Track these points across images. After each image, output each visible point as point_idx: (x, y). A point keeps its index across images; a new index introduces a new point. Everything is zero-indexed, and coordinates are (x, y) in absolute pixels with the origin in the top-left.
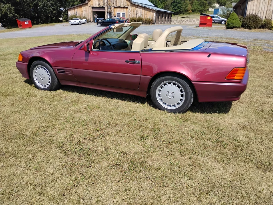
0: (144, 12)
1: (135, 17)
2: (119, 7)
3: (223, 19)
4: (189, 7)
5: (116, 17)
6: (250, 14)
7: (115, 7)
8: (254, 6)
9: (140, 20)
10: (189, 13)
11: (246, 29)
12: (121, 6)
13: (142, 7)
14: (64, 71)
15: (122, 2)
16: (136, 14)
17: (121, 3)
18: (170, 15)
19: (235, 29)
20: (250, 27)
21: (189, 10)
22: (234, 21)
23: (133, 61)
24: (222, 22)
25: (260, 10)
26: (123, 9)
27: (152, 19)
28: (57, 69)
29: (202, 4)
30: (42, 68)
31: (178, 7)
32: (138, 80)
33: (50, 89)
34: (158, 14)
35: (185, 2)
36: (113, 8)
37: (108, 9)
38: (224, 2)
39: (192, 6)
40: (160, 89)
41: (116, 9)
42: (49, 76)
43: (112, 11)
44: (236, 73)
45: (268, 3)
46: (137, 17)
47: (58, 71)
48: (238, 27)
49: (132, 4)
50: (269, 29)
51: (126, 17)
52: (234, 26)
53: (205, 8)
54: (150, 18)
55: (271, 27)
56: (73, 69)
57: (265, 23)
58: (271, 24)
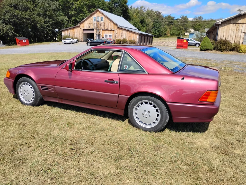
0: (128, 35)
1: (120, 38)
2: (107, 30)
3: (197, 42)
4: (168, 31)
5: (103, 38)
6: (220, 38)
7: (103, 30)
8: (224, 32)
9: (125, 41)
10: (168, 37)
11: (217, 52)
12: (108, 29)
13: (127, 30)
14: (48, 88)
15: (110, 25)
16: (122, 36)
17: (108, 26)
18: (151, 38)
19: (208, 51)
20: (221, 50)
21: (168, 34)
22: (207, 45)
23: (112, 81)
24: (197, 45)
25: (230, 36)
26: (110, 31)
27: (135, 40)
28: (41, 86)
29: (179, 29)
30: (27, 84)
31: (158, 31)
32: (116, 99)
33: (34, 105)
34: (140, 37)
35: (164, 27)
36: (101, 31)
37: (97, 31)
38: (198, 28)
39: (170, 30)
40: (137, 108)
41: (104, 31)
42: (33, 92)
43: (101, 33)
44: (208, 96)
45: (236, 30)
46: (123, 38)
47: (42, 88)
48: (210, 50)
49: (118, 27)
50: (238, 52)
51: (113, 38)
52: (207, 48)
53: (181, 32)
54: (134, 40)
55: (240, 50)
56: (55, 86)
57: (234, 47)
58: (240, 47)
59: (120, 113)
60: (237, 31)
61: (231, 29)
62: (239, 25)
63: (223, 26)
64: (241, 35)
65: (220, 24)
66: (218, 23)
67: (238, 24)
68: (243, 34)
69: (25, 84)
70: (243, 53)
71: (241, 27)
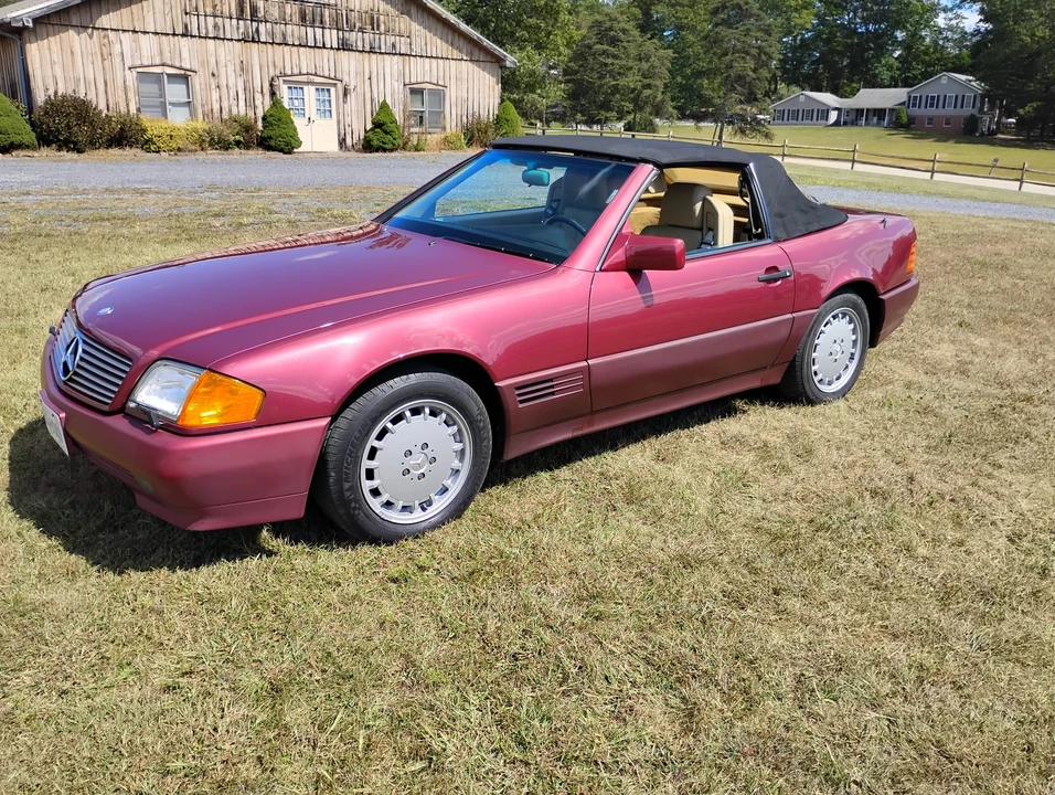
6: (56, 93)
8: (52, 63)
11: (61, 153)
14: (552, 387)
19: (21, 153)
20: (75, 143)
23: (775, 274)
25: (82, 80)
45: (102, 55)
48: (28, 147)
50: (143, 148)
52: (13, 139)
55: (147, 142)
56: (590, 362)
57: (121, 129)
58: (144, 131)
59: (774, 377)
60: (103, 60)
61: (77, 51)
62: (106, 36)
63: (42, 39)
64: (125, 76)
65: (31, 25)
66: (18, 21)
67: (102, 33)
68: (131, 77)
69: (408, 414)
70: (162, 153)
71: (118, 46)
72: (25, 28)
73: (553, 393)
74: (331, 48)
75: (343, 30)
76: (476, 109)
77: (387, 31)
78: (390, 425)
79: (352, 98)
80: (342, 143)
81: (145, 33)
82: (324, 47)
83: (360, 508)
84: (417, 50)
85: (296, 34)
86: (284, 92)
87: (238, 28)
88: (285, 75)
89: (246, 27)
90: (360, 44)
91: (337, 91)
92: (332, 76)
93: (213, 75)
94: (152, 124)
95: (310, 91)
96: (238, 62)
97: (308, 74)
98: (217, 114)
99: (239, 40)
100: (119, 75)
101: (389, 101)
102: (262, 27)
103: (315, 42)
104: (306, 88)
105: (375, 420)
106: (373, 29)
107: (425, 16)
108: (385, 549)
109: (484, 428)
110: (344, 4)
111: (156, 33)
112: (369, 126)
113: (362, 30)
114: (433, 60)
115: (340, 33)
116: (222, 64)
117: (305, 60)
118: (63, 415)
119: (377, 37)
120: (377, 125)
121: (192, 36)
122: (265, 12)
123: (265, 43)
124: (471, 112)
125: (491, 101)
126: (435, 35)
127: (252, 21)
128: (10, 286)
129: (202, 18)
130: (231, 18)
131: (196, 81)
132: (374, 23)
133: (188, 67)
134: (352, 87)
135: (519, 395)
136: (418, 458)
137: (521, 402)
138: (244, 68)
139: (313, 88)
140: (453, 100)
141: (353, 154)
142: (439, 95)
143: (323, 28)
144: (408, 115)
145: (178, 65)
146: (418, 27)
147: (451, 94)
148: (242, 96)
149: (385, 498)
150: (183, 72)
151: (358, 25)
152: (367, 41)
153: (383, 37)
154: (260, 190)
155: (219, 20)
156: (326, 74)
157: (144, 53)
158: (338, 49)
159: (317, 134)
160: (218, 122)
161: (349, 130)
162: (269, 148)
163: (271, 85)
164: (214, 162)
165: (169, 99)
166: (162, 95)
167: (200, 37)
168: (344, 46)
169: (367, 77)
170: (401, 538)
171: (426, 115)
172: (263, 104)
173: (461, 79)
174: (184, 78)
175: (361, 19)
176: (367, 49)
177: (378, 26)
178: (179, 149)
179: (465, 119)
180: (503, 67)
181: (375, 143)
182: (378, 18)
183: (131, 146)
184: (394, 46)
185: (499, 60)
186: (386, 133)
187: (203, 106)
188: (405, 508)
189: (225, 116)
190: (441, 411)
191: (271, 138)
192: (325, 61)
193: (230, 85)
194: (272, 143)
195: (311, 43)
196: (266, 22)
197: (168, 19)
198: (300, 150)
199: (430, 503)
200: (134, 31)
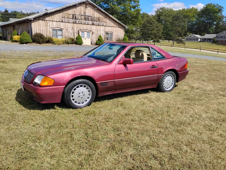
6: (37, 33)
8: (36, 27)
11: (37, 44)
19: (29, 44)
20: (40, 42)
22: (26, 38)
23: (154, 67)
25: (42, 30)
28: (101, 83)
48: (30, 43)
50: (52, 44)
52: (28, 41)
55: (53, 42)
56: (115, 80)
57: (48, 40)
58: (53, 40)
59: (155, 86)
60: (46, 26)
61: (41, 24)
63: (35, 22)
65: (33, 20)
66: (30, 19)
67: (46, 21)
68: (51, 30)
69: (80, 86)
70: (56, 45)
71: (49, 24)
72: (32, 20)
73: (107, 85)
74: (90, 25)
75: (93, 21)
76: (119, 37)
77: (102, 21)
78: (76, 88)
79: (94, 34)
80: (92, 43)
81: (54, 21)
82: (89, 24)
83: (70, 102)
84: (107, 25)
85: (84, 22)
86: (80, 33)
87: (72, 21)
88: (81, 30)
89: (74, 21)
90: (96, 24)
91: (91, 33)
92: (90, 30)
93: (67, 30)
94: (54, 39)
95: (86, 33)
96: (72, 27)
97: (85, 30)
98: (67, 37)
99: (72, 23)
100: (49, 29)
101: (101, 35)
102: (77, 20)
103: (87, 23)
104: (85, 32)
105: (73, 87)
106: (99, 21)
107: (110, 19)
108: (74, 110)
109: (94, 90)
110: (93, 16)
111: (56, 21)
112: (97, 40)
113: (97, 21)
114: (111, 27)
115: (92, 22)
116: (69, 28)
117: (85, 27)
118: (23, 84)
119: (100, 22)
120: (99, 40)
121: (63, 22)
122: (78, 18)
123: (77, 24)
124: (118, 37)
125: (122, 35)
126: (111, 22)
127: (75, 19)
128: (22, 67)
129: (65, 19)
130: (71, 19)
131: (64, 31)
132: (99, 20)
133: (62, 28)
134: (94, 32)
135: (101, 85)
136: (81, 94)
137: (101, 86)
138: (73, 28)
139: (86, 32)
140: (115, 35)
141: (94, 45)
142: (112, 34)
143: (89, 21)
144: (105, 38)
145: (60, 28)
146: (108, 20)
147: (114, 34)
148: (72, 34)
149: (75, 101)
150: (61, 29)
151: (96, 20)
152: (98, 23)
153: (101, 22)
154: (73, 52)
155: (69, 19)
156: (89, 30)
157: (54, 25)
158: (92, 25)
159: (87, 41)
160: (67, 39)
161: (93, 41)
162: (77, 44)
163: (78, 32)
164: (65, 46)
165: (58, 34)
166: (57, 33)
167: (65, 22)
168: (93, 24)
169: (97, 30)
170: (78, 108)
171: (109, 38)
172: (76, 35)
173: (116, 31)
174: (61, 30)
175: (96, 19)
176: (98, 25)
177: (100, 20)
178: (59, 44)
179: (117, 39)
180: (125, 29)
181: (98, 43)
182: (100, 19)
183: (50, 43)
184: (103, 24)
185: (124, 27)
186: (100, 41)
187: (65, 36)
188: (79, 103)
189: (69, 38)
190: (86, 86)
191: (77, 42)
192: (89, 27)
193: (70, 32)
194: (77, 43)
195: (86, 24)
196: (78, 19)
197: (59, 19)
198: (83, 44)
199: (83, 103)
200: (52, 21)
